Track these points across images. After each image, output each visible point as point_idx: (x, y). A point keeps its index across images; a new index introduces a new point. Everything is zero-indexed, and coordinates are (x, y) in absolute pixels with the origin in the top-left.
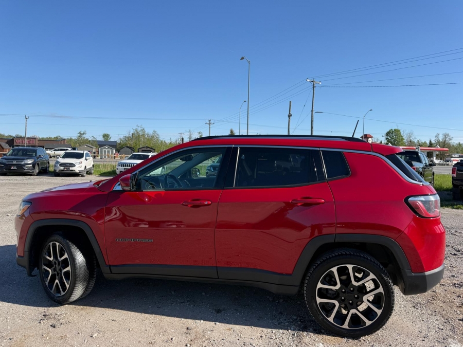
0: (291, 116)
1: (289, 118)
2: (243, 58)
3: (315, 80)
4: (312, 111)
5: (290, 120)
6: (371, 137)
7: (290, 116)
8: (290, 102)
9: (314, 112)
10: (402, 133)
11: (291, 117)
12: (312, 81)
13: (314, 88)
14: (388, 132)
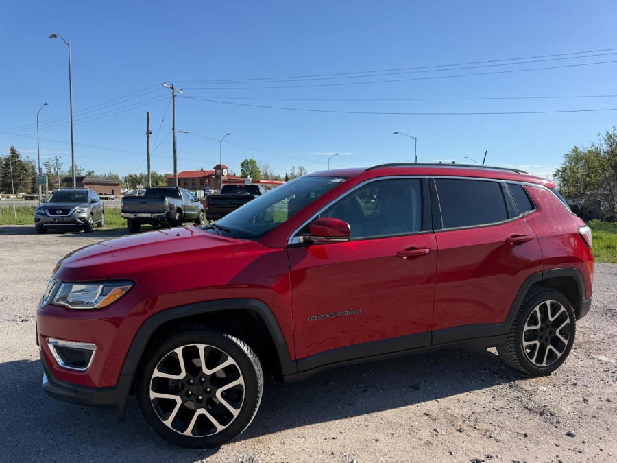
0: (151, 133)
1: (148, 137)
2: (54, 36)
3: (174, 86)
4: (173, 129)
5: (150, 139)
6: (226, 169)
7: (149, 133)
8: (148, 113)
9: (176, 131)
10: (258, 165)
11: (150, 135)
12: (172, 88)
13: (174, 98)
14: (243, 163)
